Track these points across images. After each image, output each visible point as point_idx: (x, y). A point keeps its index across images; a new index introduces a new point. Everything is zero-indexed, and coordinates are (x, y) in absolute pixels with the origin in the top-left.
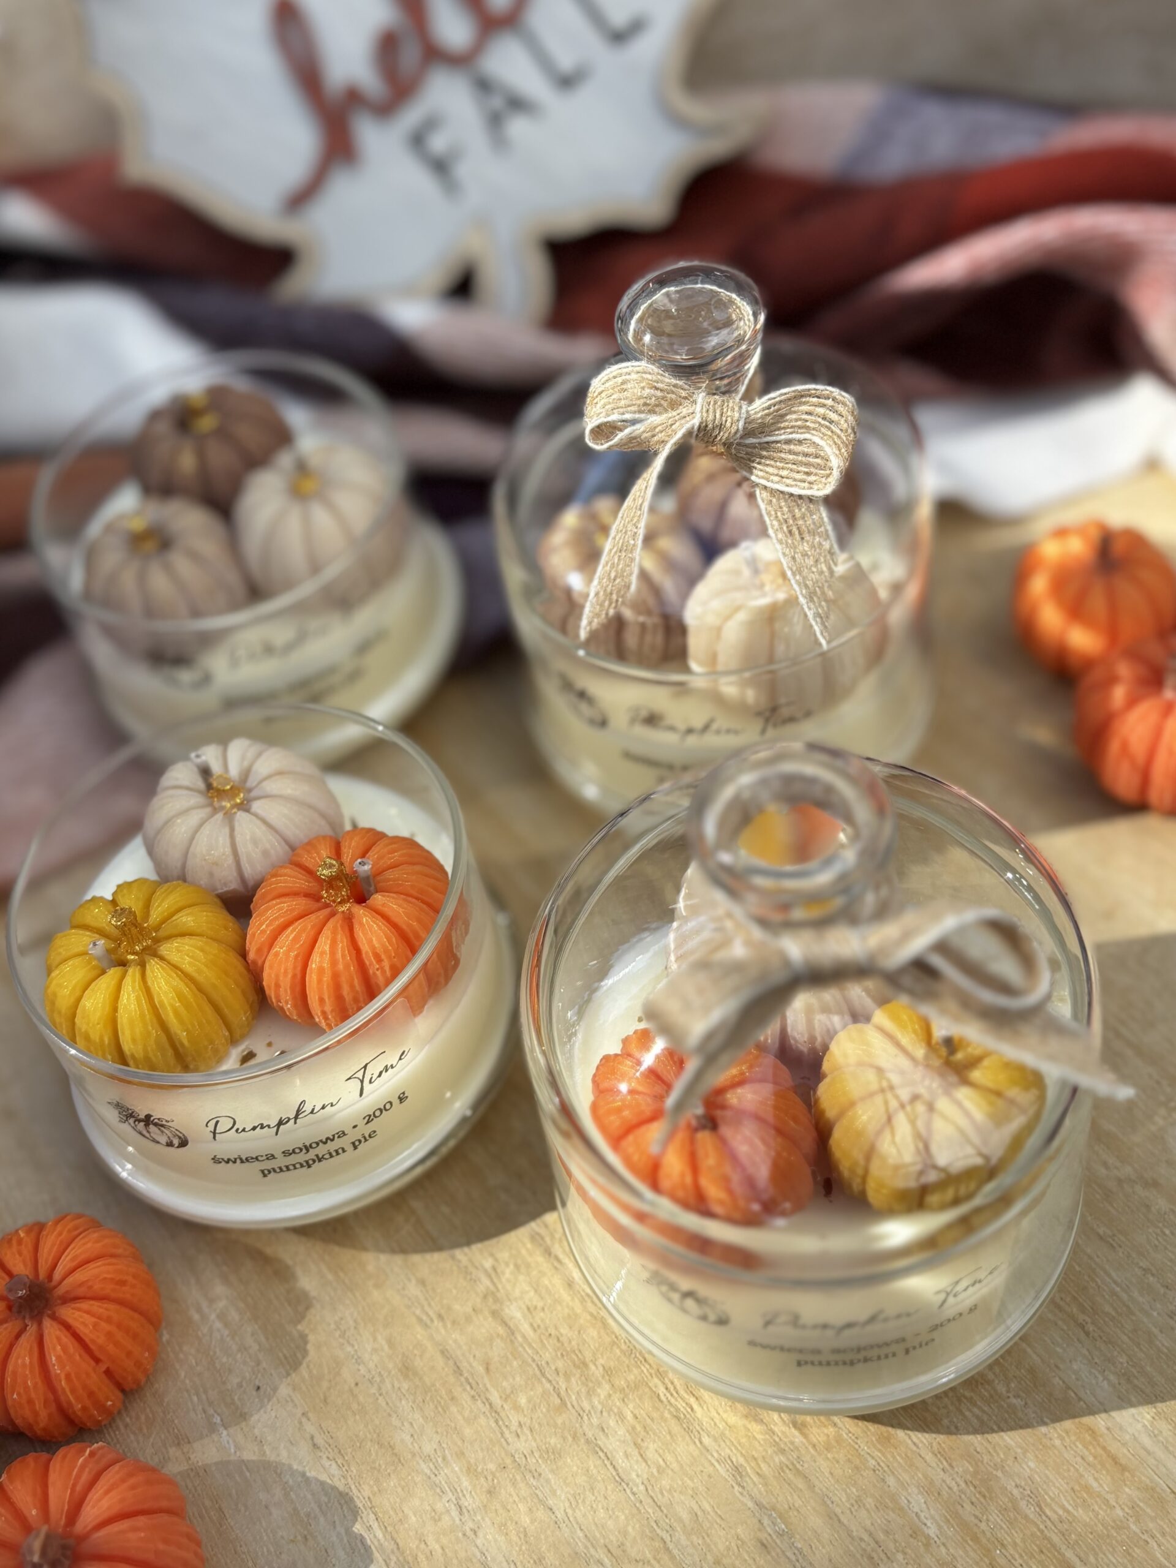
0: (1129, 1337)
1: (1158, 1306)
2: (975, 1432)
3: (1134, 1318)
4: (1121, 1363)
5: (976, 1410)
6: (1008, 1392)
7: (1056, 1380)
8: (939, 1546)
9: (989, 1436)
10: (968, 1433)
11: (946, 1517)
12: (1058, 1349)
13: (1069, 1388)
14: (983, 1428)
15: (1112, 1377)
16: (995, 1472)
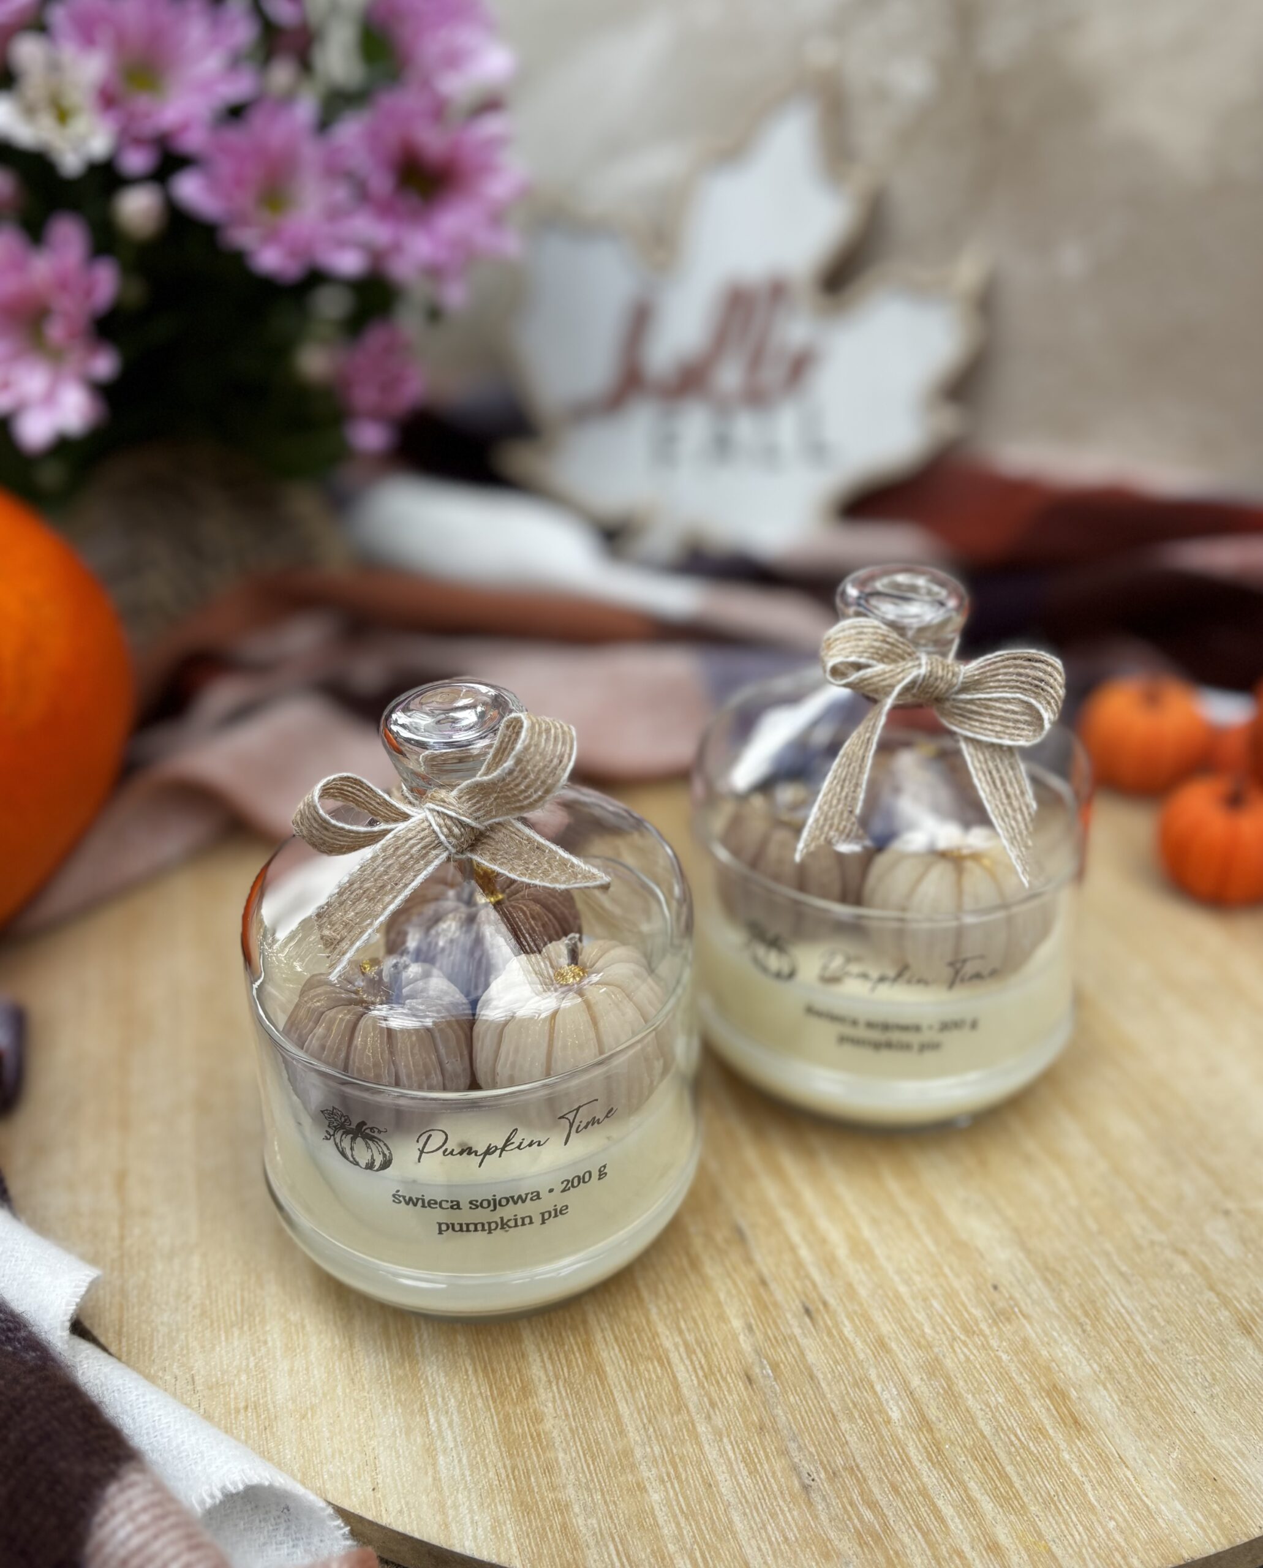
0: (1121, 1345)
1: (1156, 1332)
3: (1129, 1333)
4: (1107, 1359)
5: (965, 1350)
6: (999, 1347)
7: (1044, 1353)
11: (910, 1410)
12: (1055, 1334)
13: (1053, 1360)
15: (1095, 1366)
16: (965, 1395)
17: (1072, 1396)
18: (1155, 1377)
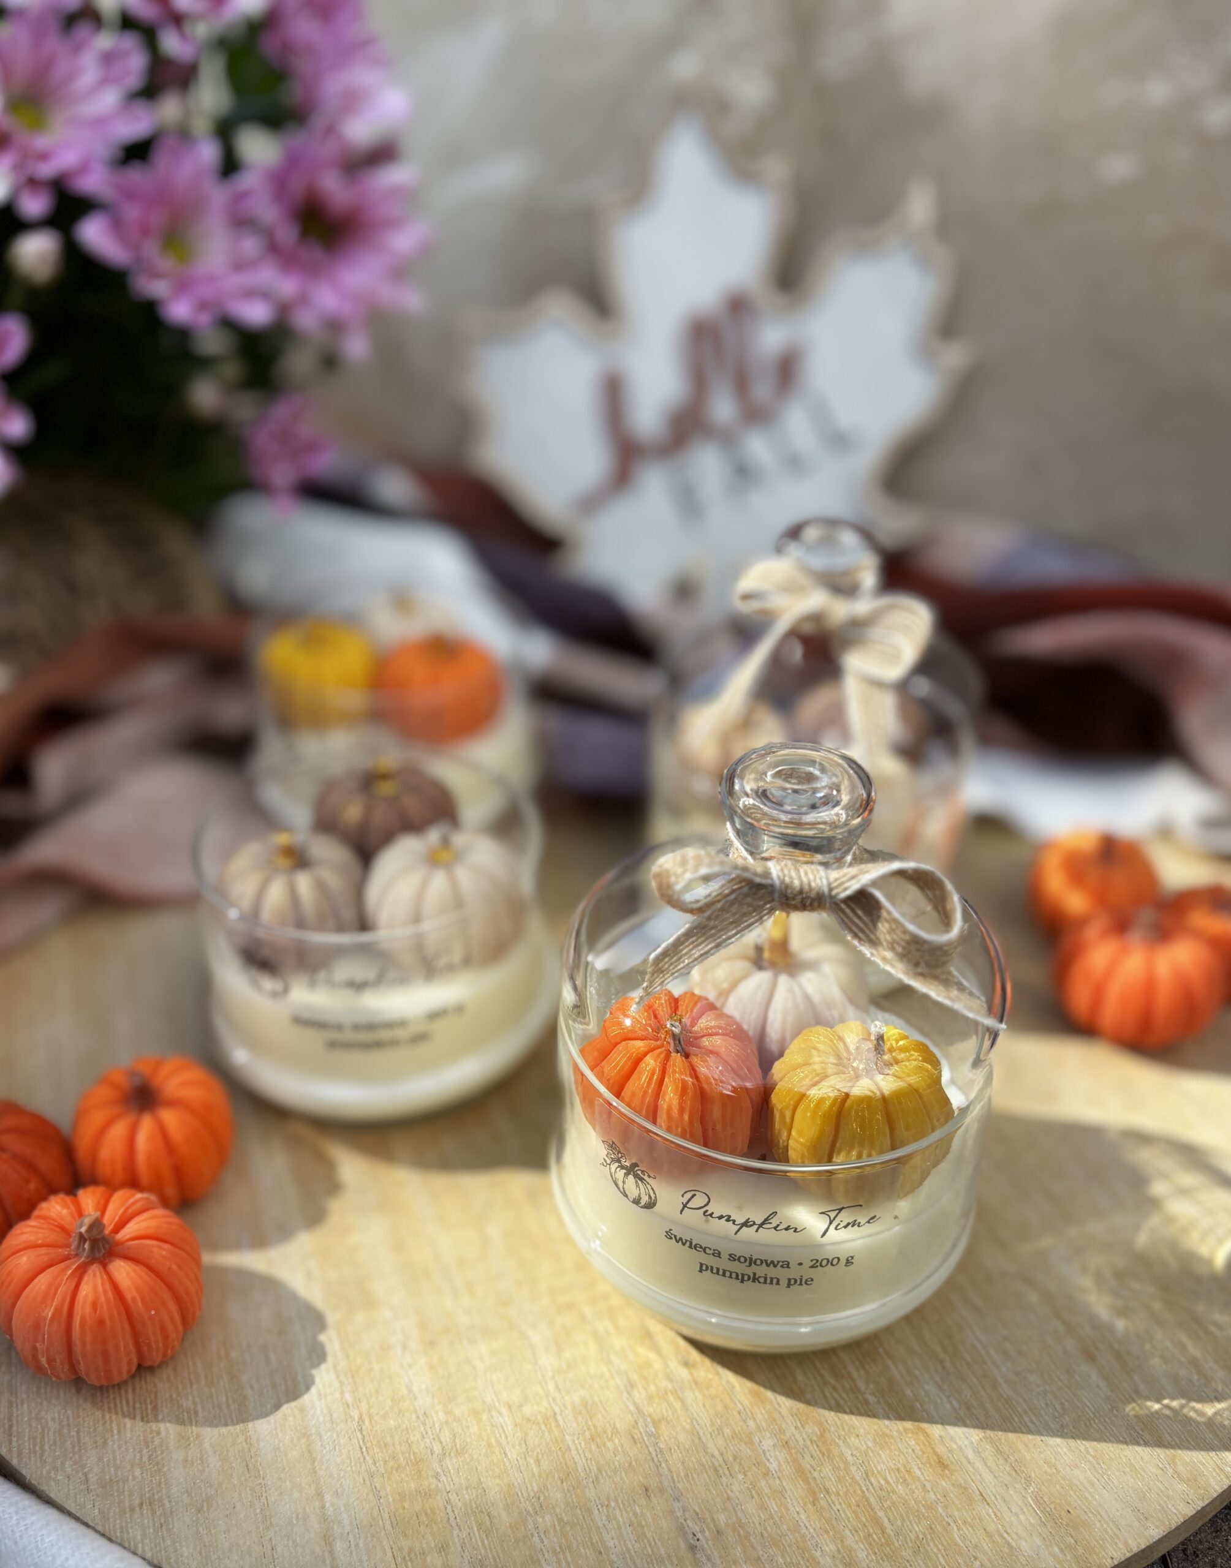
0: (978, 1379)
1: (1009, 1364)
2: (831, 1409)
3: (985, 1367)
4: (967, 1396)
5: (836, 1395)
7: (908, 1392)
8: (775, 1478)
9: (841, 1415)
10: (824, 1408)
11: (787, 1459)
12: (918, 1373)
13: (917, 1400)
14: (838, 1408)
15: (955, 1403)
16: (837, 1440)
18: (1010, 1410)
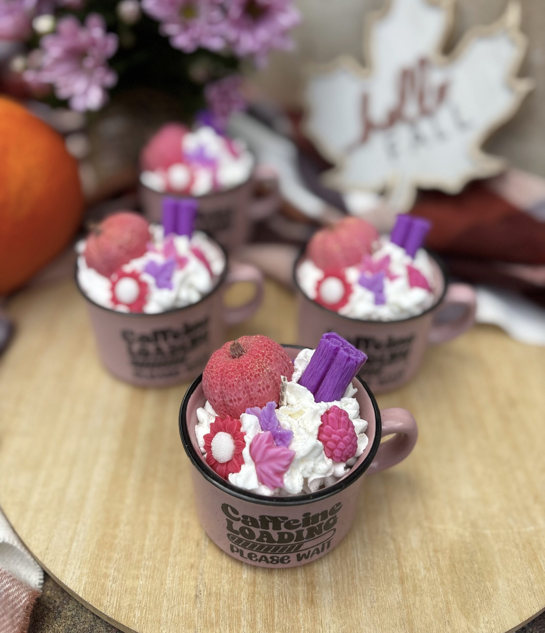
0: (347, 573)
1: (365, 571)
3: (354, 569)
17: (316, 589)
18: (354, 591)
